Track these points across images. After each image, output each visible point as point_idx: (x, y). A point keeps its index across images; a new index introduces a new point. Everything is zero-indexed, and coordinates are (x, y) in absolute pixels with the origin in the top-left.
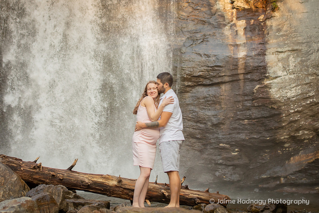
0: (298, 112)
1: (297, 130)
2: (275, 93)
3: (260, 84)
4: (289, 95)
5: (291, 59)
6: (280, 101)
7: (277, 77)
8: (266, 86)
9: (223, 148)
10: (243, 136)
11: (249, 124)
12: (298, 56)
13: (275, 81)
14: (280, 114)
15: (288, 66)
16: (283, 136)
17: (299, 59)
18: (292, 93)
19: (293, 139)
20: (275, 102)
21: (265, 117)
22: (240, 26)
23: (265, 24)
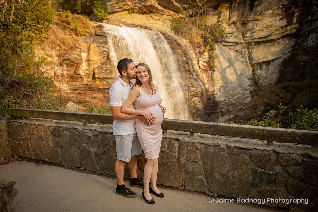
0: (223, 104)
1: (223, 109)
2: (217, 99)
3: (213, 96)
4: (221, 100)
5: (222, 89)
6: (218, 101)
7: (217, 94)
8: (215, 97)
9: (203, 116)
10: (208, 112)
11: (209, 108)
12: (223, 88)
13: (218, 95)
14: (218, 105)
15: (221, 91)
16: (219, 111)
17: (224, 89)
18: (222, 99)
19: (221, 112)
20: (217, 101)
21: (214, 106)
22: (204, 76)
23: (212, 76)
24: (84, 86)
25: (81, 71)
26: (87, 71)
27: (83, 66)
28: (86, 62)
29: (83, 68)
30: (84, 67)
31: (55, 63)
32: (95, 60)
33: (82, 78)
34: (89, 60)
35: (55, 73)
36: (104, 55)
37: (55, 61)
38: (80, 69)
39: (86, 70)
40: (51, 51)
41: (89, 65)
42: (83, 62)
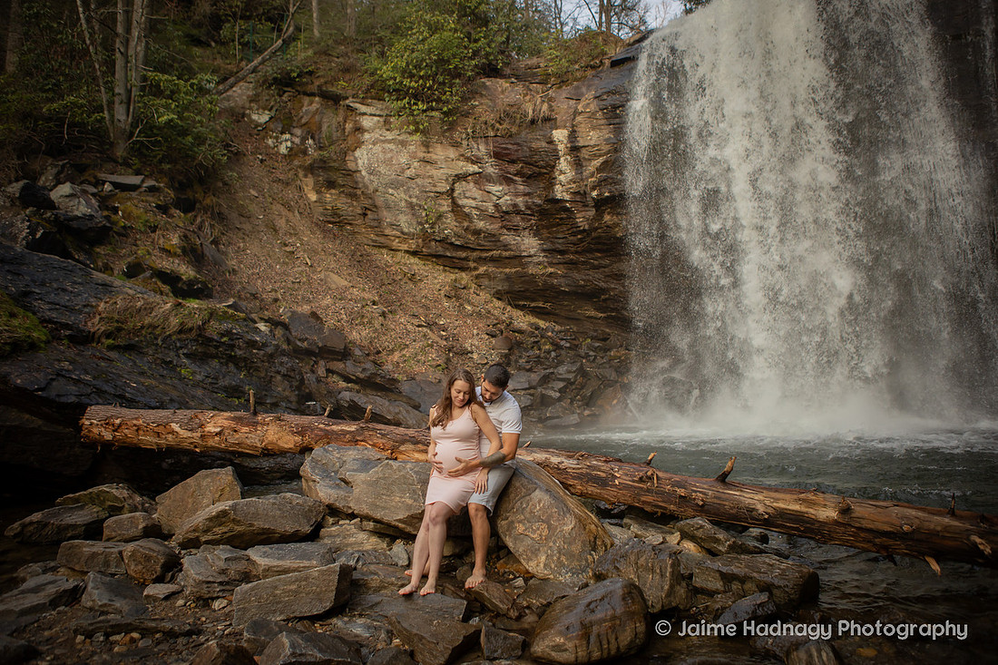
24: (579, 237)
25: (558, 188)
26: (574, 186)
27: (562, 172)
28: (569, 158)
29: (562, 178)
30: (565, 173)
31: (491, 176)
32: (592, 143)
33: (567, 210)
34: (574, 149)
35: (496, 206)
36: (617, 121)
37: (490, 170)
38: (555, 185)
39: (571, 180)
40: (475, 146)
41: (578, 164)
42: (559, 159)
